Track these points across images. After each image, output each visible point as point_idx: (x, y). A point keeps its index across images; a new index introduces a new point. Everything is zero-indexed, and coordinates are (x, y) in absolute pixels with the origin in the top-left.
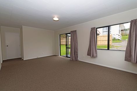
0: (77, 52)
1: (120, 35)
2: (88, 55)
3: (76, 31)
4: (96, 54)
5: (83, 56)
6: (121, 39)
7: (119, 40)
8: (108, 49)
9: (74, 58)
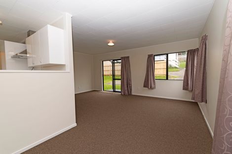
0: (131, 85)
1: (177, 61)
2: (145, 86)
3: (128, 57)
4: (155, 84)
5: (137, 88)
6: (178, 67)
7: (176, 68)
8: (167, 79)
9: (126, 92)
